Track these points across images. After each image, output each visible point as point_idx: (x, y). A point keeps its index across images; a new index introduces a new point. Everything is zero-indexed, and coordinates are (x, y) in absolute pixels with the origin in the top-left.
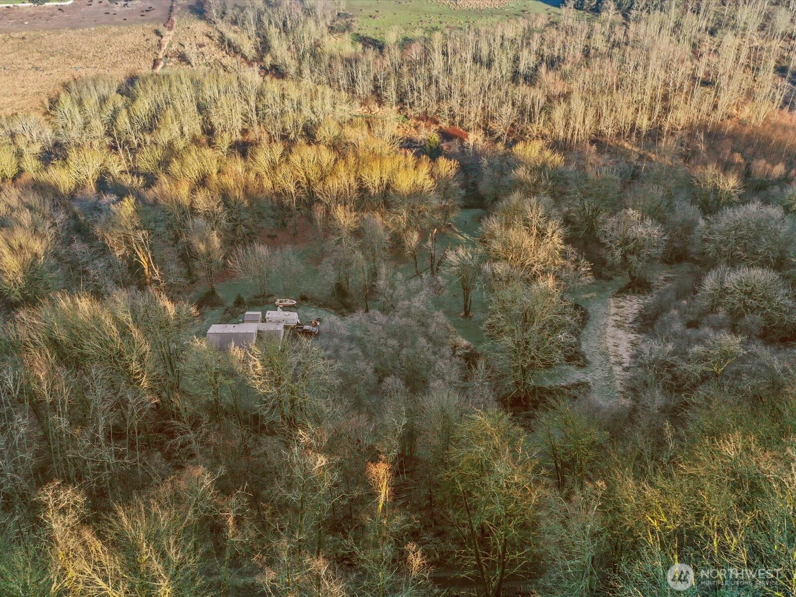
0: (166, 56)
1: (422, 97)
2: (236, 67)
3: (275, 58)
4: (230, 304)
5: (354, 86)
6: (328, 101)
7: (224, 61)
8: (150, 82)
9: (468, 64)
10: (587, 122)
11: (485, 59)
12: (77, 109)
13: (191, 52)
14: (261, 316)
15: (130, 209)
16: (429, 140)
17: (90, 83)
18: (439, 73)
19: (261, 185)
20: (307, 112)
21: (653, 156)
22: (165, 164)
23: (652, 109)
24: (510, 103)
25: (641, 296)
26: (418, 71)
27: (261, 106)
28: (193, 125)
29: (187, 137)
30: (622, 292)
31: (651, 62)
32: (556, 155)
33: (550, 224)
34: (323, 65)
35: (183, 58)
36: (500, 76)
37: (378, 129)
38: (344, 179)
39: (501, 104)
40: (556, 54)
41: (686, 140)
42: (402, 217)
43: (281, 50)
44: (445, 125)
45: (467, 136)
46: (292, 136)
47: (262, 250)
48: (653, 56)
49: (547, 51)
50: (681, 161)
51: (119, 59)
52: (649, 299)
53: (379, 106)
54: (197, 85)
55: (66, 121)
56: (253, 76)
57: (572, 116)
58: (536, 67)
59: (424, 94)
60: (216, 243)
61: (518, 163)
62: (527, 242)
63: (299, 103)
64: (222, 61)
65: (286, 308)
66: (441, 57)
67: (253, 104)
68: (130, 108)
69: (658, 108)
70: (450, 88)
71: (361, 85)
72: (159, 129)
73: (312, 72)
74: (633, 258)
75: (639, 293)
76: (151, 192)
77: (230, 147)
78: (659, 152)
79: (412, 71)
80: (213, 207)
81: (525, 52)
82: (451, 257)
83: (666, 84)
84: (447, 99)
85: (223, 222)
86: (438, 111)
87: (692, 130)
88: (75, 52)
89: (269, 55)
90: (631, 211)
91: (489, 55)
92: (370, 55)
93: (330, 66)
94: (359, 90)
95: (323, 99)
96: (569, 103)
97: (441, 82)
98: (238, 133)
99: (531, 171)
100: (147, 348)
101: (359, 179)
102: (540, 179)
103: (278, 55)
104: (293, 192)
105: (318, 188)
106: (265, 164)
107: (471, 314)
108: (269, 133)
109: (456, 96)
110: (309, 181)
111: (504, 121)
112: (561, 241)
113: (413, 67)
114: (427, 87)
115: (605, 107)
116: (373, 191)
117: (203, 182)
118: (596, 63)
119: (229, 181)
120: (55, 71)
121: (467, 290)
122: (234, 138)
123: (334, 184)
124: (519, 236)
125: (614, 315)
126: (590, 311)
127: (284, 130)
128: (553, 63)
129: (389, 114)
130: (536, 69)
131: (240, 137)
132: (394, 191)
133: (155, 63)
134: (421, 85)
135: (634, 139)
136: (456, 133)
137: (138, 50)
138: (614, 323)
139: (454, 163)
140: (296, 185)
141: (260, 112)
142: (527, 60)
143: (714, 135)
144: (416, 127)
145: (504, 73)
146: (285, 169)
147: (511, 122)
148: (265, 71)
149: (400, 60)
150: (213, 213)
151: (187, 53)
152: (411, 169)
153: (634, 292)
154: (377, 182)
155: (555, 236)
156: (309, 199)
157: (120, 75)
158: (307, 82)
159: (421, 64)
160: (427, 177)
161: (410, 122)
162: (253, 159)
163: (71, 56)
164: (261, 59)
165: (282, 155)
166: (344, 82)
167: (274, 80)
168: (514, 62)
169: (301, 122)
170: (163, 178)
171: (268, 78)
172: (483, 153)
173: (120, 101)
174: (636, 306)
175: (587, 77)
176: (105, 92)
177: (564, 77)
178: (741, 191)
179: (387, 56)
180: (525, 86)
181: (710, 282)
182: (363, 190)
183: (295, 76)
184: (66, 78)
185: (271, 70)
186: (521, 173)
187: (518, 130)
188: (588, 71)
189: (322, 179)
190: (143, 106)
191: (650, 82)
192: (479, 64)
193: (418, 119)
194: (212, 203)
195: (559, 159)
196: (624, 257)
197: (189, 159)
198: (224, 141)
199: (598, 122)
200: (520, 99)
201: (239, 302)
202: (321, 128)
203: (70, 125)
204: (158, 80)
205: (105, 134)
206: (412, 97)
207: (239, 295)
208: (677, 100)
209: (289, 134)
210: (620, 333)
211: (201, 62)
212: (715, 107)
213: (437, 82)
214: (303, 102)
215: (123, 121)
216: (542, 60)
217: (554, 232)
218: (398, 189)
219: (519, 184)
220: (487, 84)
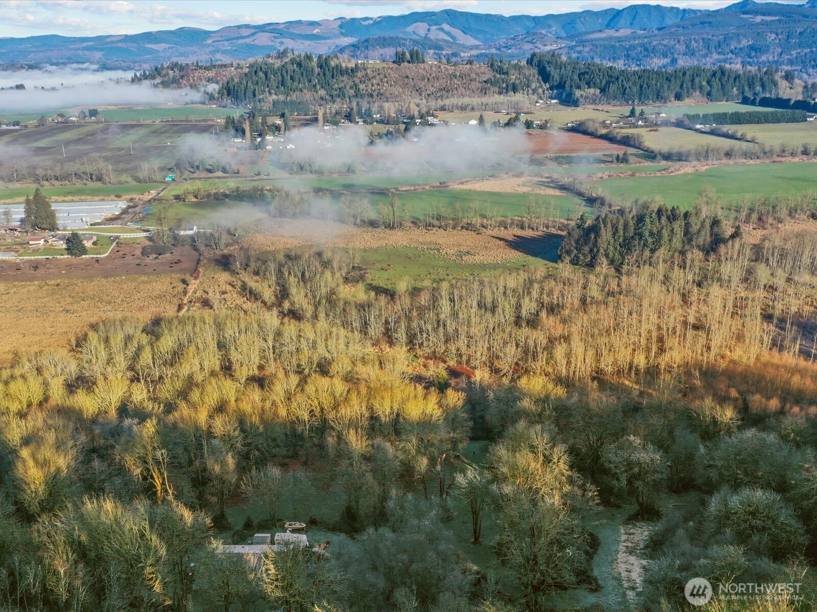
0: (190, 302)
1: (431, 338)
2: (256, 311)
3: (292, 304)
4: (239, 527)
5: (367, 328)
6: (342, 341)
7: (244, 306)
8: (176, 322)
9: (473, 310)
10: (587, 361)
11: (489, 305)
12: (102, 346)
13: (214, 297)
14: (269, 539)
15: (152, 430)
16: (437, 376)
17: (117, 323)
18: (446, 317)
19: (276, 414)
20: (321, 350)
21: (654, 393)
22: (184, 394)
23: (648, 350)
24: (514, 345)
25: (651, 523)
26: (427, 316)
27: (277, 345)
28: (213, 361)
29: (206, 371)
30: (632, 519)
31: (644, 308)
32: (559, 387)
33: (555, 450)
34: (337, 309)
35: (206, 303)
36: (503, 321)
37: (389, 366)
38: (356, 408)
39: (505, 343)
40: (555, 302)
41: (683, 378)
42: (411, 444)
43: (299, 297)
44: (452, 363)
45: (473, 373)
46: (307, 371)
47: (275, 472)
48: (645, 303)
49: (546, 299)
50: (680, 396)
51: (146, 303)
52: (659, 527)
53: (390, 347)
54: (219, 326)
55: (90, 357)
56: (272, 319)
57: (573, 356)
58: (537, 312)
59: (432, 334)
60: (230, 464)
61: (523, 395)
62: (533, 465)
63: (315, 342)
64: (242, 306)
65: (294, 531)
66: (448, 303)
67: (271, 344)
68: (155, 345)
69: (654, 349)
70: (457, 330)
71: (372, 327)
72: (181, 364)
73: (327, 315)
74: (639, 484)
75: (648, 520)
76: (171, 416)
77: (247, 379)
78: (659, 389)
79: (420, 316)
80: (229, 431)
81: (527, 299)
82: (460, 479)
83: (659, 328)
84: (454, 340)
85: (238, 445)
86: (445, 351)
87: (687, 369)
88: (105, 298)
89: (287, 301)
90: (632, 438)
91: (493, 302)
92: (382, 301)
93: (344, 310)
94: (371, 332)
95: (337, 339)
96: (570, 344)
97: (448, 324)
98: (255, 368)
99: (535, 402)
100: (163, 552)
101: (371, 408)
102: (544, 410)
103: (296, 301)
104: (307, 420)
105: (331, 416)
106: (282, 393)
107: (481, 539)
108: (284, 369)
109: (463, 337)
110: (322, 409)
111: (509, 360)
112: (567, 467)
113: (421, 310)
114: (435, 330)
115: (604, 347)
116: (383, 419)
117: (221, 408)
118: (592, 310)
119: (246, 407)
120: (85, 313)
121: (475, 513)
122: (251, 373)
123: (346, 412)
124: (525, 459)
125: (624, 541)
126: (600, 537)
127: (299, 366)
128: (552, 310)
129: (400, 353)
130: (537, 315)
131: (256, 372)
132: (404, 419)
133: (180, 307)
134: (430, 327)
135: (633, 375)
136: (463, 371)
137: (164, 296)
138: (624, 549)
139: (462, 395)
140: (310, 412)
141: (277, 351)
142: (528, 306)
143: (709, 374)
144: (425, 366)
145: (507, 317)
146: (300, 398)
147: (515, 360)
148: (282, 314)
149: (409, 306)
150: (229, 436)
151: (211, 298)
152: (421, 399)
153: (643, 520)
154: (388, 411)
155: (562, 461)
156: (322, 427)
157: (146, 317)
158: (322, 324)
159: (429, 309)
160: (436, 407)
161: (419, 361)
162: (270, 388)
163: (101, 300)
164: (280, 304)
165: (298, 385)
166: (356, 324)
167: (292, 321)
168: (517, 308)
169: (316, 360)
170: (183, 405)
171: (286, 320)
172: (489, 387)
173: (145, 339)
174: (646, 533)
175: (585, 321)
176: (131, 332)
177: (564, 321)
178: (740, 423)
179: (398, 302)
180: (527, 329)
181: (714, 504)
182: (373, 418)
183: (310, 320)
184: (94, 320)
185: (288, 314)
186: (526, 404)
187: (522, 368)
188: (586, 315)
189: (336, 407)
190: (167, 343)
191: (645, 327)
192: (483, 310)
193: (427, 358)
194: (229, 428)
195: (562, 391)
196: (630, 482)
197: (209, 388)
198: (243, 373)
199: (598, 361)
200: (523, 340)
201: (248, 525)
202: (335, 363)
203: (94, 361)
204: (182, 322)
205: (127, 369)
206: (422, 338)
207: (249, 518)
208: (672, 342)
209: (304, 369)
210: (632, 559)
211: (222, 307)
212: (709, 348)
213: (445, 325)
214: (319, 341)
215: (146, 357)
216: (543, 306)
217: (559, 458)
218: (408, 417)
219: (525, 414)
220: (491, 326)
